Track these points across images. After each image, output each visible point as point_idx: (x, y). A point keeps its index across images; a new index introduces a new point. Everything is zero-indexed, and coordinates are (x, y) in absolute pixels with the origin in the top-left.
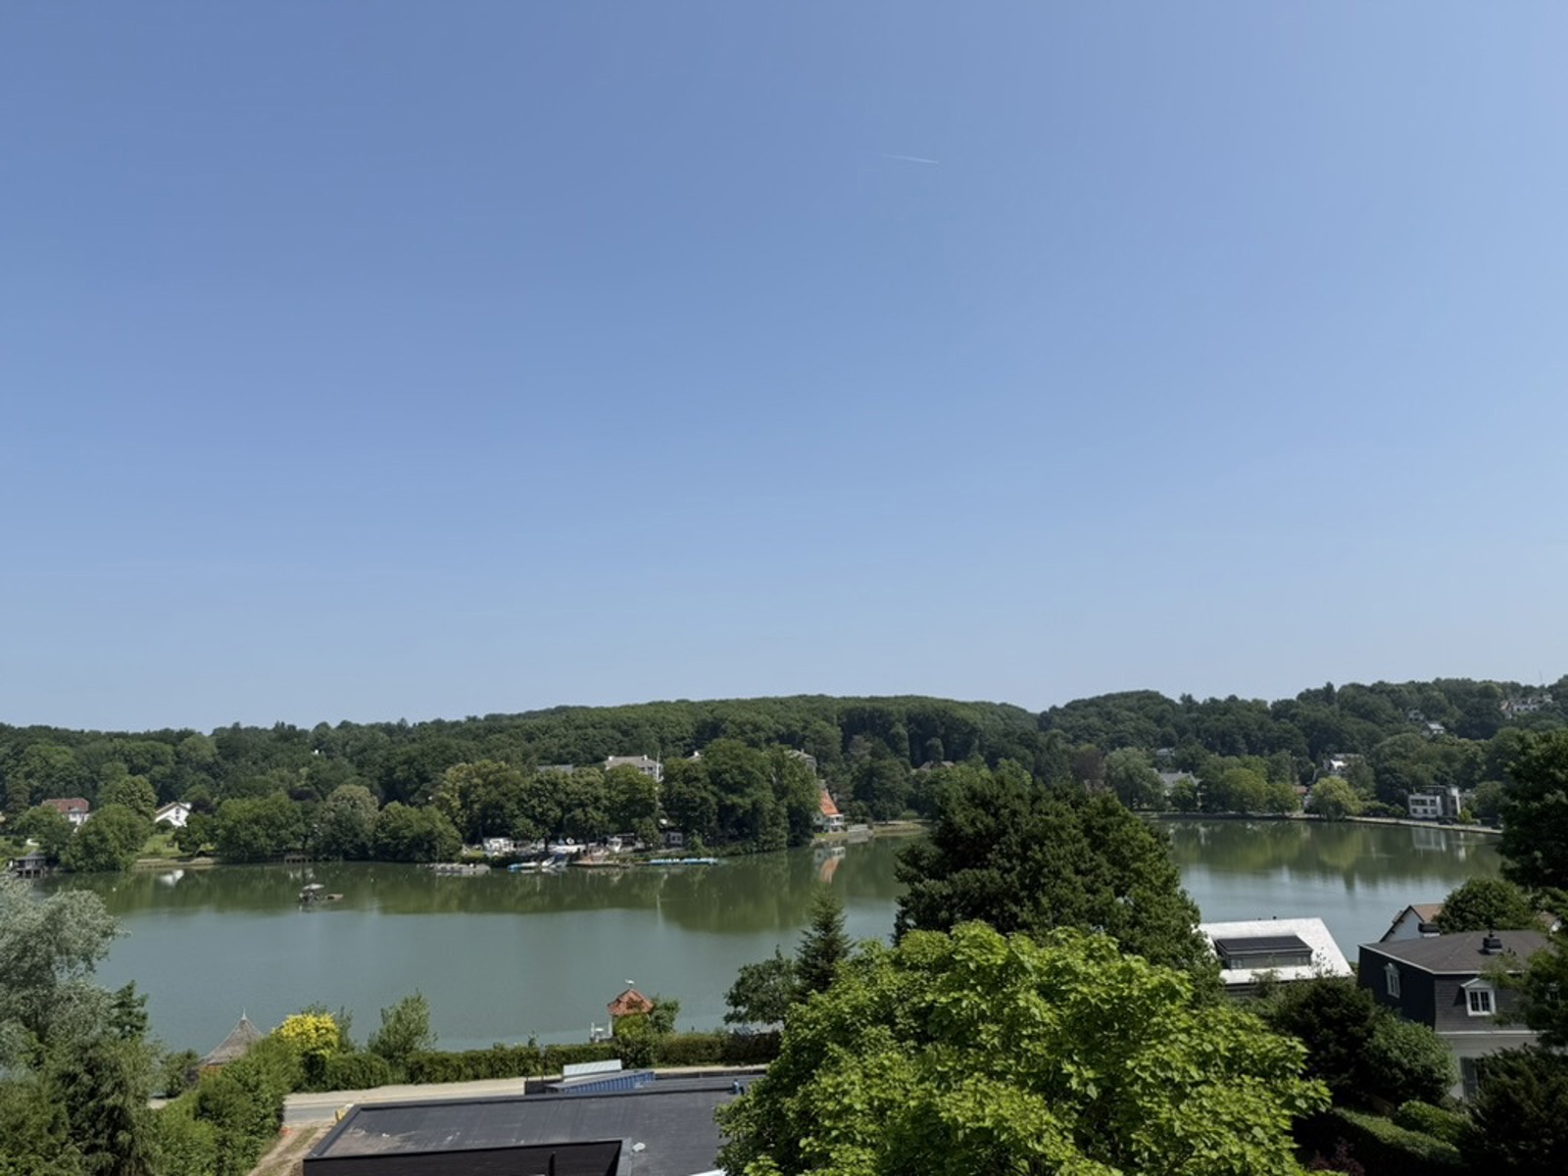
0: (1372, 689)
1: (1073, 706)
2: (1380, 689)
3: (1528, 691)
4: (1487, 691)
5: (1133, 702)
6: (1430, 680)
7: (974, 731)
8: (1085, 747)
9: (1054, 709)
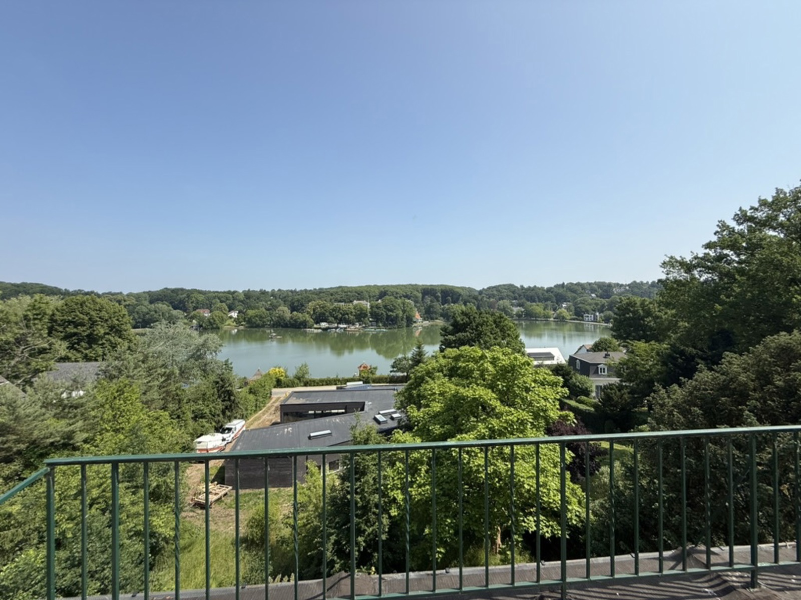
0: (576, 284)
1: (489, 288)
2: (578, 284)
3: (622, 285)
4: (610, 285)
5: (506, 287)
6: (593, 282)
7: (460, 295)
8: (492, 300)
9: (483, 289)
